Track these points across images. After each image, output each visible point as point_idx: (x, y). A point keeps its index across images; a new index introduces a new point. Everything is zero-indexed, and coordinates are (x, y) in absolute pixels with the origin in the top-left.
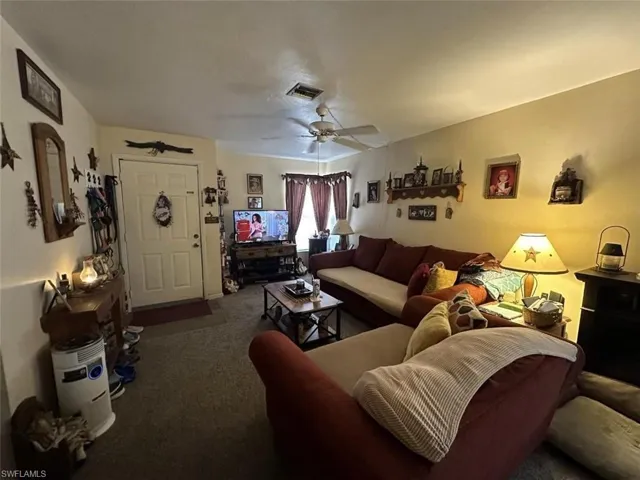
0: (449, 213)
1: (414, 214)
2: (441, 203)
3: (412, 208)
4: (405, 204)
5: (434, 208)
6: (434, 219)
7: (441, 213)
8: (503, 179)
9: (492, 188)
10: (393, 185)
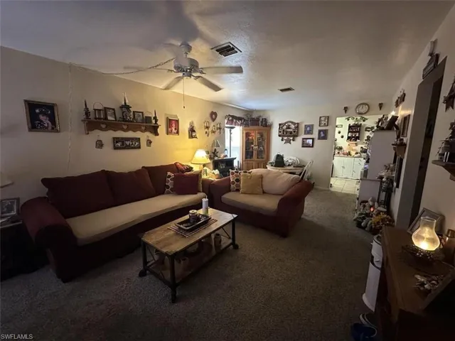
0: (149, 143)
1: (119, 144)
2: (144, 136)
3: (116, 140)
4: (108, 136)
5: (138, 140)
6: (139, 147)
7: (143, 143)
8: (174, 125)
9: (170, 129)
10: (92, 117)
